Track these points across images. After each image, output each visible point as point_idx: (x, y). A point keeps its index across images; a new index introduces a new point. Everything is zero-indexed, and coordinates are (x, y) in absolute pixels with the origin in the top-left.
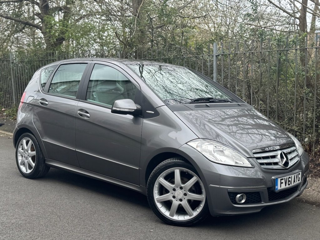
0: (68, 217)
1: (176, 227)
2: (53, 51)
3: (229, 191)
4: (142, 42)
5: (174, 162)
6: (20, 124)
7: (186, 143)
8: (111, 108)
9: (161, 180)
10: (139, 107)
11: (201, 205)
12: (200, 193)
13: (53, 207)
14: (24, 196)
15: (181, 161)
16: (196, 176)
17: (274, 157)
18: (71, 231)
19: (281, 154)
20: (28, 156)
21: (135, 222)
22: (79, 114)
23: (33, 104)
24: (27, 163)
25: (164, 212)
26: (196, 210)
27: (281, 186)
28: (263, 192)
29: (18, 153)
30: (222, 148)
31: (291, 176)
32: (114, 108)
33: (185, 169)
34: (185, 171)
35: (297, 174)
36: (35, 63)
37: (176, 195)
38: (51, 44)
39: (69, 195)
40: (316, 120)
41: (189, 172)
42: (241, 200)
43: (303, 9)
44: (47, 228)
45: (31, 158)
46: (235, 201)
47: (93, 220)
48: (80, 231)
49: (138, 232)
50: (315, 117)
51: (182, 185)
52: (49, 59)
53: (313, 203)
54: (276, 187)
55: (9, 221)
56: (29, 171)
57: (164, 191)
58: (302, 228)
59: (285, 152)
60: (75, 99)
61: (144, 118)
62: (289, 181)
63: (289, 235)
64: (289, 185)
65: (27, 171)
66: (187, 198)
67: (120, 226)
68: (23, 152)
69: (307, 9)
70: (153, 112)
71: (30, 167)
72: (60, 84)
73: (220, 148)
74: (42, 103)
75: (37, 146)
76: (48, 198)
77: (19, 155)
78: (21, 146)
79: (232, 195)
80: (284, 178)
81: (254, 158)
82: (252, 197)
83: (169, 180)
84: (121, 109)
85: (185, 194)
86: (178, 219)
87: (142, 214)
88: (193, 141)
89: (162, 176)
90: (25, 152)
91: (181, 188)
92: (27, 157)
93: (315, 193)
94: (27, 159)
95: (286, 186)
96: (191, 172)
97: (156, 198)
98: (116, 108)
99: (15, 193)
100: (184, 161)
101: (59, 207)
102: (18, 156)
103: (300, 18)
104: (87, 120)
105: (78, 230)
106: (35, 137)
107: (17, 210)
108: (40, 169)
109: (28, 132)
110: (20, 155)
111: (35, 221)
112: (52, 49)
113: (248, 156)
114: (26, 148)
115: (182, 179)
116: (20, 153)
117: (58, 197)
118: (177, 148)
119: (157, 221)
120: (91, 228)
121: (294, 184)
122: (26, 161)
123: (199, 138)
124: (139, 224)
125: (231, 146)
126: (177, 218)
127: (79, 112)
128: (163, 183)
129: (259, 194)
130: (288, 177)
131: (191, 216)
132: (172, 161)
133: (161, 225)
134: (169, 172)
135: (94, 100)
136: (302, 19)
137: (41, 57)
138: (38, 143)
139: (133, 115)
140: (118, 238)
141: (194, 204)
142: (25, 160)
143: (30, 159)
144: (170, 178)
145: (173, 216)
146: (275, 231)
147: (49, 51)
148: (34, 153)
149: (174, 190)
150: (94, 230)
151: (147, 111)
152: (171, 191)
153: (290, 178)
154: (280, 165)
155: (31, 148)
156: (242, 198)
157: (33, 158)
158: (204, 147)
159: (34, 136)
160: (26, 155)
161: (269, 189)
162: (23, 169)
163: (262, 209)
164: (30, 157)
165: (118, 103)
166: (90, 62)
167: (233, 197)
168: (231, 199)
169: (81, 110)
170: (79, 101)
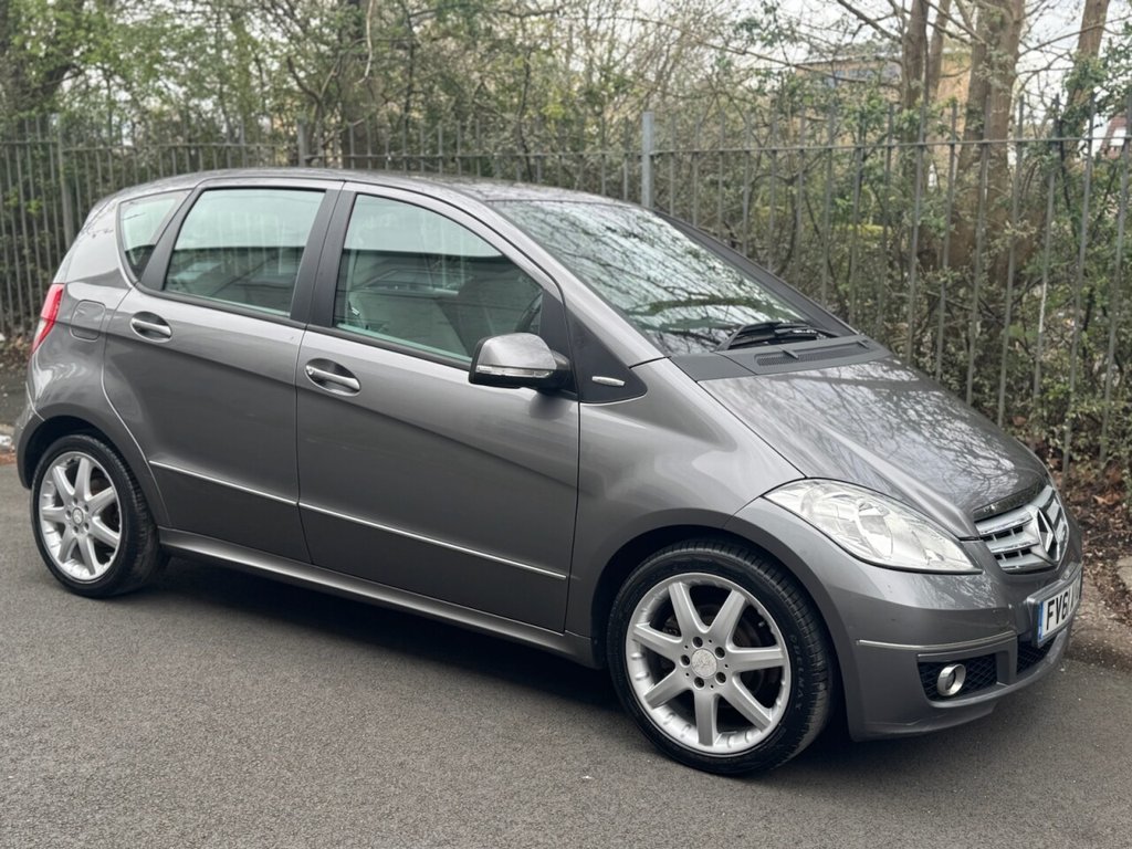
2: (38, 112)
3: (921, 661)
6: (48, 403)
7: (762, 496)
8: (469, 365)
10: (563, 361)
13: (204, 702)
17: (1019, 530)
19: (1039, 518)
22: (314, 377)
23: (103, 330)
27: (1048, 625)
28: (1005, 653)
32: (481, 368)
38: (32, 87)
39: (239, 650)
42: (949, 686)
44: (222, 790)
46: (935, 689)
52: (28, 140)
54: (1038, 631)
55: (70, 770)
59: (1043, 505)
60: (288, 320)
61: (580, 400)
62: (1065, 605)
64: (1063, 617)
67: (474, 767)
70: (621, 383)
72: (188, 257)
74: (143, 331)
79: (930, 669)
80: (1054, 598)
81: (978, 538)
84: (506, 370)
88: (789, 489)
95: (1057, 622)
98: (492, 366)
104: (350, 401)
105: (338, 791)
106: (114, 449)
109: (85, 433)
112: (34, 106)
113: (960, 535)
118: (731, 513)
120: (378, 781)
123: (806, 478)
124: (533, 753)
127: (312, 370)
129: (995, 660)
130: (1063, 593)
136: (912, 43)
139: (538, 390)
140: (491, 815)
147: (24, 115)
150: (393, 788)
151: (595, 378)
153: (1066, 594)
156: (952, 676)
161: (1020, 638)
165: (493, 348)
166: (337, 186)
167: (930, 676)
168: (925, 686)
169: (320, 362)
170: (306, 329)
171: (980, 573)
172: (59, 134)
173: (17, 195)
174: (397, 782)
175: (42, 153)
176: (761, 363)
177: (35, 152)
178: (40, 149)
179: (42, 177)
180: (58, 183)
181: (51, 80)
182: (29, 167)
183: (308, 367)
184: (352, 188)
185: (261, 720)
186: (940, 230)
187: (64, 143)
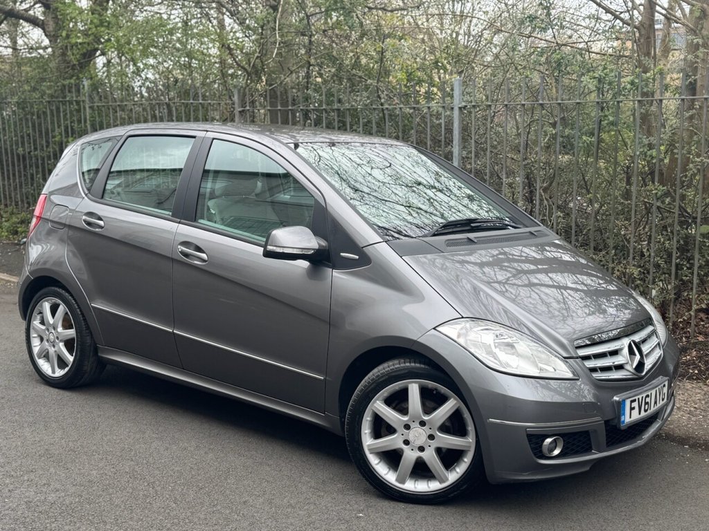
0: (172, 485)
1: (411, 505)
2: (75, 80)
3: (528, 433)
4: (288, 69)
5: (407, 368)
7: (434, 328)
8: (264, 243)
9: (378, 405)
10: (324, 243)
11: (466, 460)
12: (462, 433)
14: (60, 433)
15: (423, 366)
16: (455, 399)
17: (615, 353)
18: (187, 521)
19: (630, 346)
20: (58, 338)
21: (319, 496)
22: (182, 253)
23: (67, 223)
24: (54, 355)
25: (385, 475)
26: (454, 468)
27: (631, 416)
28: (595, 431)
29: (32, 330)
30: (510, 336)
31: (649, 394)
32: (270, 248)
33: (430, 384)
34: (430, 386)
35: (660, 387)
36: (36, 107)
37: (411, 438)
38: (72, 63)
40: (677, 253)
41: (439, 389)
42: (552, 450)
43: (648, 6)
45: (63, 344)
46: (541, 451)
47: (228, 492)
48: (206, 519)
49: (333, 519)
50: (675, 247)
51: (426, 418)
52: (68, 99)
53: (682, 441)
54: (622, 419)
56: (59, 373)
57: (383, 430)
58: (673, 503)
59: (637, 341)
60: (170, 217)
61: (334, 267)
62: (646, 403)
63: (650, 520)
64: (646, 411)
65: (54, 372)
66: (435, 444)
68: (44, 330)
69: (657, 6)
70: (357, 257)
71: (62, 363)
73: (506, 337)
75: (78, 317)
76: (115, 438)
77: (33, 334)
78: (39, 317)
79: (535, 440)
80: (636, 398)
81: (577, 358)
82: (575, 442)
83: (394, 405)
84: (285, 249)
85: (431, 437)
86: (415, 488)
87: (332, 476)
88: (449, 324)
89: (381, 398)
90: (48, 330)
91: (423, 423)
92: (54, 341)
93: (682, 416)
94: (54, 346)
95: (640, 414)
96: (443, 389)
97: (368, 443)
98: (277, 246)
99: (38, 426)
100: (429, 366)
101: (145, 461)
102: (32, 339)
103: (641, 28)
104: (200, 267)
106: (73, 297)
107: (52, 470)
108: (85, 368)
109: (56, 286)
110: (35, 335)
111: (101, 496)
112: (73, 76)
113: (565, 355)
114: (51, 321)
115: (423, 404)
116: (36, 331)
117: (138, 436)
118: (415, 339)
119: (366, 492)
121: (656, 407)
122: (52, 350)
123: (463, 317)
125: (528, 333)
126: (413, 486)
127: (181, 248)
128: (382, 413)
129: (589, 435)
130: (644, 395)
131: (444, 482)
132: (402, 365)
133: (378, 500)
134: (397, 388)
135: (215, 223)
136: (645, 28)
137: (49, 94)
138: (81, 311)
139: (309, 261)
141: (449, 457)
142: (49, 348)
143: (61, 345)
144: (398, 401)
145: (403, 482)
146: (618, 511)
147: (66, 82)
148: (71, 333)
149: (407, 427)
151: (341, 254)
152: (401, 430)
153: (647, 396)
154: (628, 371)
155: (64, 321)
156: (554, 444)
157: (69, 344)
158: (472, 336)
159: (72, 295)
160: (52, 337)
161: (607, 422)
162: (45, 367)
163: (592, 466)
164: (61, 341)
165: (277, 236)
166: (202, 134)
167: (537, 443)
168: (533, 449)
169: (185, 244)
170: (179, 223)
171: (578, 380)
172: (87, 95)
173: (61, 134)
174: (240, 513)
175: (76, 107)
176: (448, 245)
177: (72, 106)
178: (74, 103)
179: (76, 123)
180: (86, 127)
181: (84, 58)
182: (68, 116)
183: (179, 247)
184: (211, 135)
185: (165, 472)
186: (653, 158)
187: (89, 101)
